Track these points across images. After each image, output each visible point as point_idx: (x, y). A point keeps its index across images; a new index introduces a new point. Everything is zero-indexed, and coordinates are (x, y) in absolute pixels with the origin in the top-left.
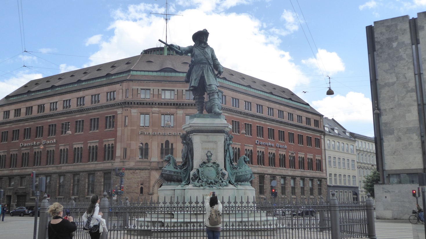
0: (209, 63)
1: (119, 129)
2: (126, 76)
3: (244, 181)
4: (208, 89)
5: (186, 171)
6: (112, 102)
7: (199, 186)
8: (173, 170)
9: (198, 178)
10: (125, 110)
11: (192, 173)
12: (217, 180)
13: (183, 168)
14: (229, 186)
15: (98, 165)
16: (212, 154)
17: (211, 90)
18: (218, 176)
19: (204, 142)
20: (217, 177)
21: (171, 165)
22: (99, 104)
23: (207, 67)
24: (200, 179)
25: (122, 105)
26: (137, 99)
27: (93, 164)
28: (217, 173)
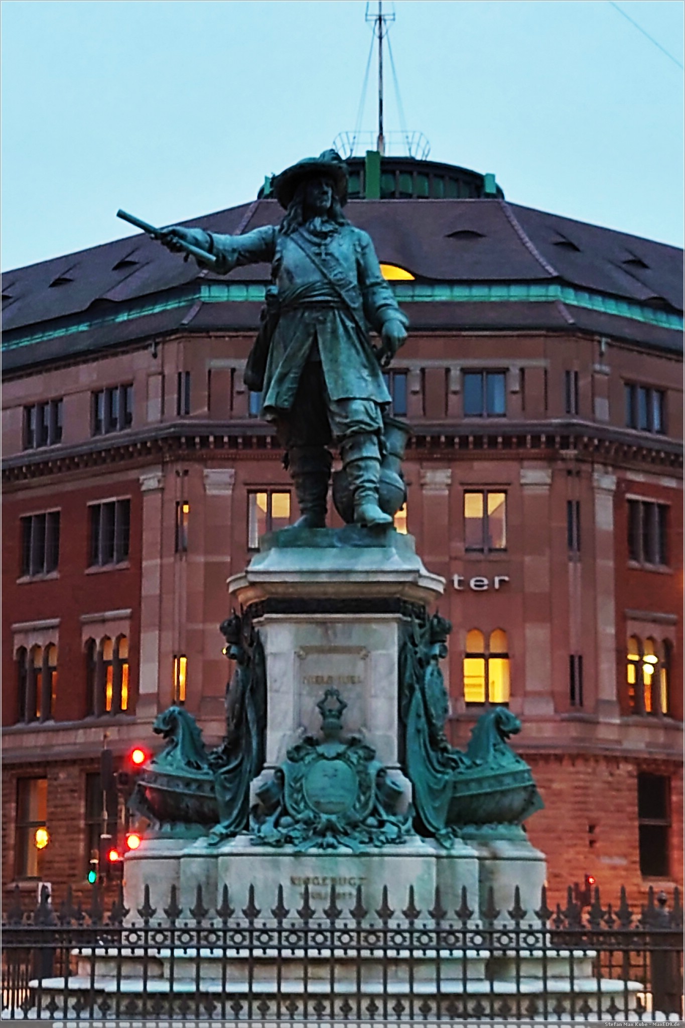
0: (343, 301)
1: (150, 564)
2: (179, 308)
3: (491, 822)
4: (338, 419)
5: (235, 777)
6: (118, 436)
7: (278, 841)
8: (181, 774)
9: (279, 809)
10: (178, 473)
11: (256, 784)
12: (358, 817)
13: (224, 766)
14: (407, 845)
15: (61, 738)
16: (343, 706)
17: (346, 424)
18: (362, 798)
19: (308, 650)
20: (359, 800)
21: (178, 752)
22: (58, 445)
23: (334, 321)
24: (285, 813)
25: (160, 449)
26: (233, 422)
27: (37, 731)
28: (360, 785)
